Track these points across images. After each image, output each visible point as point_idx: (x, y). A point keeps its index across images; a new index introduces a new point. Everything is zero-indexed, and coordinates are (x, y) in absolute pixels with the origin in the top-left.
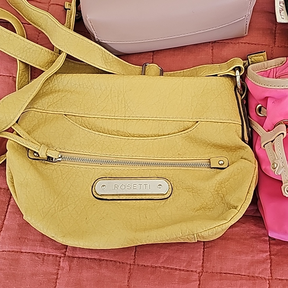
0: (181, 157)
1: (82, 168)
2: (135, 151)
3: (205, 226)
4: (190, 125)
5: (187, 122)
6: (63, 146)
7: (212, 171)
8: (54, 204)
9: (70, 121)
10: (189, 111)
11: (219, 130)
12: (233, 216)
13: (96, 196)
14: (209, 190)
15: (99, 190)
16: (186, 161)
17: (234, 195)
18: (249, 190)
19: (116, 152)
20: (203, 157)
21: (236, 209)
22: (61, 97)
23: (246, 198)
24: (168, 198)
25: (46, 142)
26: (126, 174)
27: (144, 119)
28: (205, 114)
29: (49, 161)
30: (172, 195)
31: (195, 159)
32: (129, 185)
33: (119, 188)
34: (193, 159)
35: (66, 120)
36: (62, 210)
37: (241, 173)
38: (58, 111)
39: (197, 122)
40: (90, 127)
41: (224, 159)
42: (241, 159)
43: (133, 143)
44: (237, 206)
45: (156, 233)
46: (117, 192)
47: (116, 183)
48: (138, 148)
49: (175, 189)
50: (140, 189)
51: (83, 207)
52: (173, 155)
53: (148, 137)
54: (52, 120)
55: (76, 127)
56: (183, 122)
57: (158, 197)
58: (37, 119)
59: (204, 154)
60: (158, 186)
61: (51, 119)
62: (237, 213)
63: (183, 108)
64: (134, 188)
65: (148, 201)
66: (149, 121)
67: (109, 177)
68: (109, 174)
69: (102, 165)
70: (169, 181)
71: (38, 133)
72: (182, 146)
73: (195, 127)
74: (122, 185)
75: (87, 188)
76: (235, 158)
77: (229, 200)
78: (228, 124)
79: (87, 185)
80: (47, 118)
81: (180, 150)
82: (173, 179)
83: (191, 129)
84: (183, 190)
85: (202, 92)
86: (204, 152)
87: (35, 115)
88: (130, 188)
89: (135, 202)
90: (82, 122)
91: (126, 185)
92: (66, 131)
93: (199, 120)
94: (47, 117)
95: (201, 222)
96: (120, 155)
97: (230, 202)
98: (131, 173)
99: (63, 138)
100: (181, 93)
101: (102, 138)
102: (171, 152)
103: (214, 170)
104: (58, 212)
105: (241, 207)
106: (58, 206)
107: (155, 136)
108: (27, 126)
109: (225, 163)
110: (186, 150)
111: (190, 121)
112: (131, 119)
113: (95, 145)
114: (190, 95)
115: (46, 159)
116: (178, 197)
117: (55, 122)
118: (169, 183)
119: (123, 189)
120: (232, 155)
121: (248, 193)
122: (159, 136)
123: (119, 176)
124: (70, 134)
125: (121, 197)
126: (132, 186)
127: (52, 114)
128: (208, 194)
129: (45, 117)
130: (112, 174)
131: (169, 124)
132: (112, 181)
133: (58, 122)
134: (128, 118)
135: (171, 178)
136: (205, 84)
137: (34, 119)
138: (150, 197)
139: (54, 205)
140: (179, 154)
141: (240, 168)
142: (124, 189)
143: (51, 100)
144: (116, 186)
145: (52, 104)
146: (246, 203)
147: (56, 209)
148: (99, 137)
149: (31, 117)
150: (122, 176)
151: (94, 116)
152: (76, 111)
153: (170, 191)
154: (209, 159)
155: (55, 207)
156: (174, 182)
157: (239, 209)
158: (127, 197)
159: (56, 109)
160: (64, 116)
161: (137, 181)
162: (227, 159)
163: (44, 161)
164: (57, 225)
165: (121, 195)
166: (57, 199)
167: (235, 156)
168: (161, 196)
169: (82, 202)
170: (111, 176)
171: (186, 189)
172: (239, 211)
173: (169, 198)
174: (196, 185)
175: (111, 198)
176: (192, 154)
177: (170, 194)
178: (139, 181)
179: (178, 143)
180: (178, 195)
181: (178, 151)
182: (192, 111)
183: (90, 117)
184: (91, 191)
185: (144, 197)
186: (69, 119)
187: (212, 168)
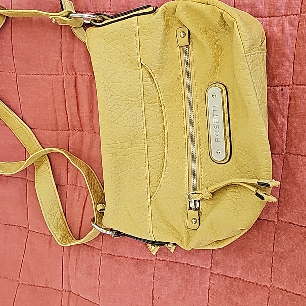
0: (180, 77)
1: (202, 175)
2: (179, 125)
3: (238, 45)
4: (146, 71)
5: (143, 75)
6: (183, 196)
7: (192, 43)
8: (233, 200)
9: (157, 193)
10: (132, 74)
11: (147, 40)
12: (229, 16)
13: (228, 159)
14: (214, 44)
15: (221, 157)
16: (184, 72)
17: (211, 18)
18: (204, 4)
19: (182, 144)
20: (178, 54)
21: (223, 14)
22: (132, 205)
23: (212, 5)
24: (225, 87)
25: (182, 213)
26: (204, 131)
27: (145, 120)
28: (132, 57)
29: (199, 209)
30: (222, 83)
31: (180, 62)
32: (214, 127)
33: (218, 137)
34: (180, 65)
35: (156, 197)
36: (240, 192)
37: (190, 14)
38: (148, 205)
39: (141, 64)
40: (159, 172)
41: (179, 32)
42: (175, 15)
43: (171, 128)
44: (220, 13)
45: (245, 96)
46: (222, 139)
47: (214, 140)
48: (175, 122)
49: (216, 81)
50: (218, 116)
51: (239, 171)
52: (179, 86)
53: (163, 114)
54: (159, 210)
55: (162, 186)
56: (143, 79)
57: (225, 96)
58: (159, 224)
59: (174, 53)
60: (213, 97)
61: (157, 210)
62: (226, 12)
63: (130, 81)
64: (217, 122)
65: (229, 107)
66: (146, 114)
67: (209, 148)
68: (206, 148)
69: (196, 156)
70: (208, 87)
71: (173, 221)
72: (168, 77)
73: (147, 65)
74: (215, 133)
75: (221, 169)
76: (175, 21)
77: (216, 23)
78: (139, 31)
79: (218, 169)
80: (157, 215)
81: (173, 79)
82: (206, 83)
83: (149, 69)
84: (217, 72)
85: (110, 63)
86: (172, 54)
87: (156, 226)
88: (218, 126)
89: (231, 119)
90: (155, 181)
91: (215, 130)
92: (167, 196)
93: (139, 62)
94: (155, 214)
95: (234, 49)
96: (185, 140)
97: (219, 22)
98: (203, 126)
99: (175, 197)
100: (114, 83)
101: (170, 160)
102: (175, 88)
103: (192, 41)
104: (242, 195)
105: (221, 9)
106: (235, 196)
107: (161, 106)
108: (170, 232)
109: (183, 31)
110: (172, 73)
111: (142, 72)
112: (146, 133)
113: (177, 166)
114: (115, 74)
115: (198, 211)
116: (224, 76)
117: (160, 207)
118: (210, 87)
119: (219, 134)
120: (172, 24)
121: (207, 4)
122: (161, 103)
123: (207, 138)
124: (170, 191)
125: (228, 134)
126: (216, 125)
127: (152, 210)
128: (218, 45)
129: (157, 217)
130: (205, 145)
131: (147, 92)
132: (212, 145)
133: (160, 204)
134: (146, 135)
135: (205, 85)
136: (101, 59)
137: (160, 227)
138: (226, 104)
139: (235, 200)
140: (177, 80)
141: (186, 16)
142: (219, 132)
143: (137, 213)
144: (216, 140)
145: (142, 212)
146: (217, 3)
147: (239, 197)
148: (169, 163)
149: (159, 230)
150: (206, 136)
151: (147, 170)
152: (145, 188)
153: (218, 85)
154: (180, 47)
155: (236, 199)
156: (209, 82)
157: (223, 11)
158: (227, 127)
159: (146, 208)
160: (152, 198)
161: (211, 120)
162: (178, 29)
163: (200, 214)
164: (251, 196)
165: (226, 134)
166: (229, 197)
167: (173, 21)
168: (224, 93)
169: (234, 173)
170: (207, 146)
171: (215, 69)
172: (225, 11)
173: (225, 85)
174: (211, 59)
175: (228, 144)
176: (176, 65)
177: (221, 85)
178: (210, 117)
179: (165, 81)
180: (222, 76)
181: (175, 81)
182: (132, 71)
183: (149, 173)
184: (224, 165)
185: (226, 111)
186: (155, 194)
187: (189, 44)
